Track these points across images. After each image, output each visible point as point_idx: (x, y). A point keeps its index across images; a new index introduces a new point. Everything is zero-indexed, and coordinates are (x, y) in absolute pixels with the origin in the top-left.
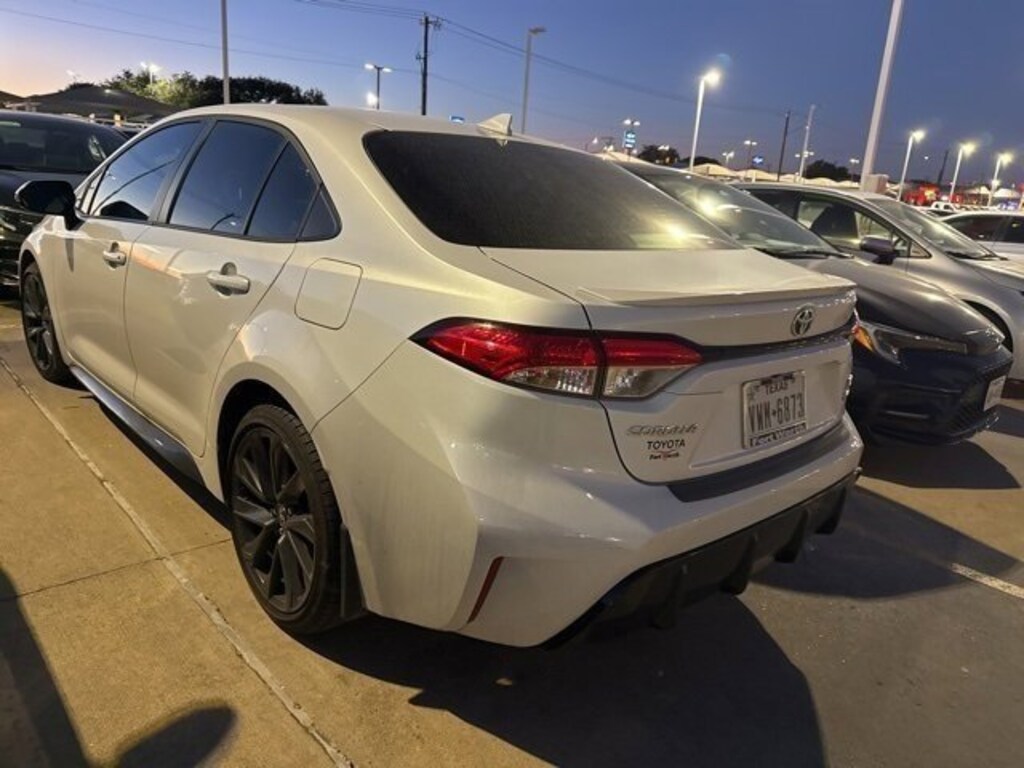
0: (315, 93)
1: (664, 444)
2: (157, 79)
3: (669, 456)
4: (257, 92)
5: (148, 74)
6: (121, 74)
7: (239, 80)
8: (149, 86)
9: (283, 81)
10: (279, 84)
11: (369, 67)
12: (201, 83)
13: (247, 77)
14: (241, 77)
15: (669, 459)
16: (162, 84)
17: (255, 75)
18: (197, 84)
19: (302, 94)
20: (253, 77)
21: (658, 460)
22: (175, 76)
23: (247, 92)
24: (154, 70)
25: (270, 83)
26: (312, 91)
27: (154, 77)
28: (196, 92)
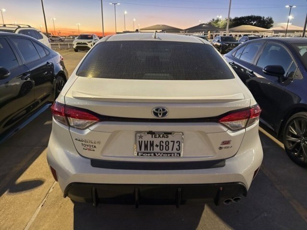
0: (269, 18)
1: (87, 146)
2: (221, 20)
3: (91, 150)
4: (250, 20)
5: (219, 19)
6: (212, 20)
7: (245, 17)
8: (218, 22)
9: (259, 15)
10: (257, 17)
11: (287, 6)
12: (233, 20)
13: (247, 16)
14: (245, 16)
15: (90, 151)
16: (221, 21)
17: (250, 15)
18: (232, 20)
19: (265, 19)
20: (249, 16)
21: (86, 150)
22: (226, 18)
23: (247, 21)
24: (220, 17)
25: (255, 16)
26: (269, 17)
27: (220, 19)
28: (231, 22)
